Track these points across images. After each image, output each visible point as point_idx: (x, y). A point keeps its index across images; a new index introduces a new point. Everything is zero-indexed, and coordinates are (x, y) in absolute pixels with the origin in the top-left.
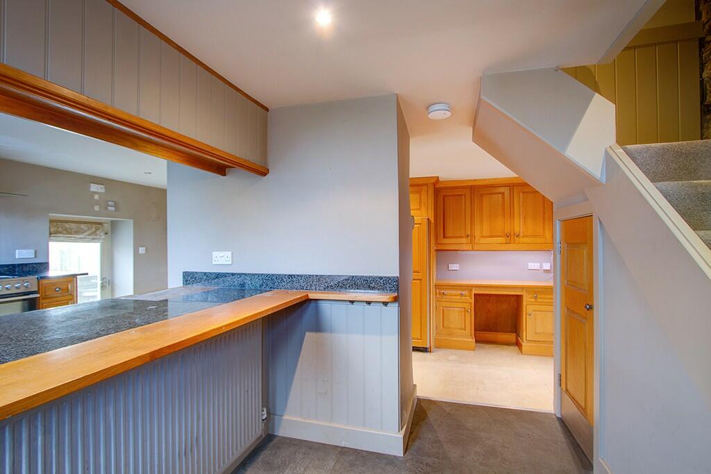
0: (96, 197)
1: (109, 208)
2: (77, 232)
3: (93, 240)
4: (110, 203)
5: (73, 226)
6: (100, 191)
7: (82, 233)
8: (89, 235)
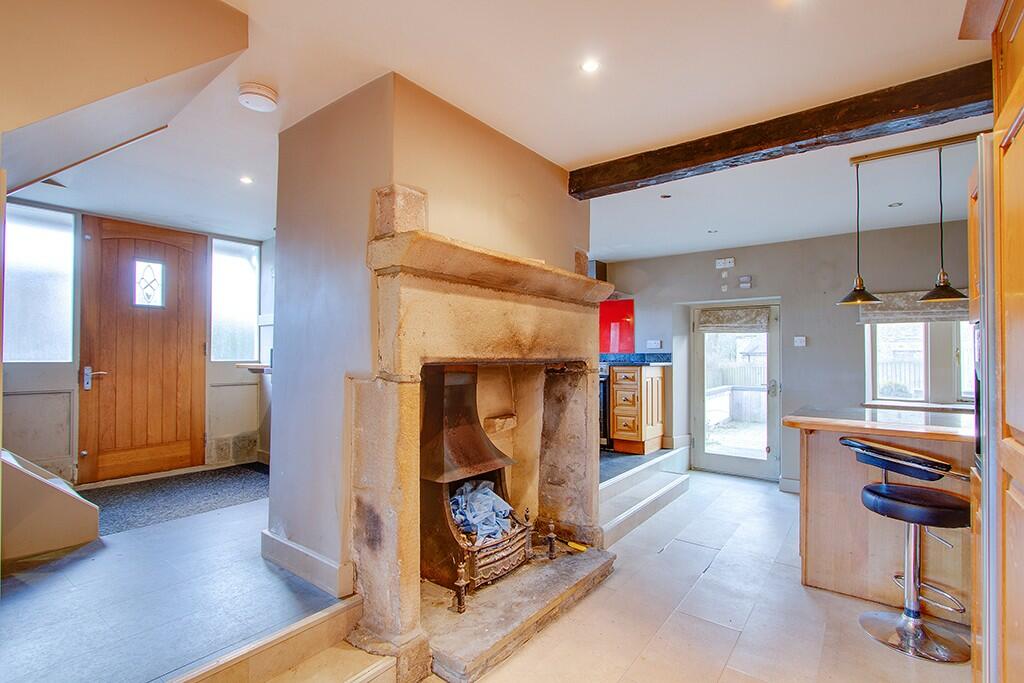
0: (724, 275)
1: (742, 285)
2: (729, 321)
3: (751, 329)
4: (742, 279)
5: (728, 313)
6: (728, 266)
7: (736, 321)
8: (746, 323)
